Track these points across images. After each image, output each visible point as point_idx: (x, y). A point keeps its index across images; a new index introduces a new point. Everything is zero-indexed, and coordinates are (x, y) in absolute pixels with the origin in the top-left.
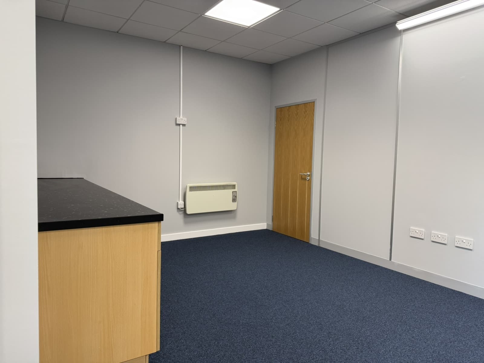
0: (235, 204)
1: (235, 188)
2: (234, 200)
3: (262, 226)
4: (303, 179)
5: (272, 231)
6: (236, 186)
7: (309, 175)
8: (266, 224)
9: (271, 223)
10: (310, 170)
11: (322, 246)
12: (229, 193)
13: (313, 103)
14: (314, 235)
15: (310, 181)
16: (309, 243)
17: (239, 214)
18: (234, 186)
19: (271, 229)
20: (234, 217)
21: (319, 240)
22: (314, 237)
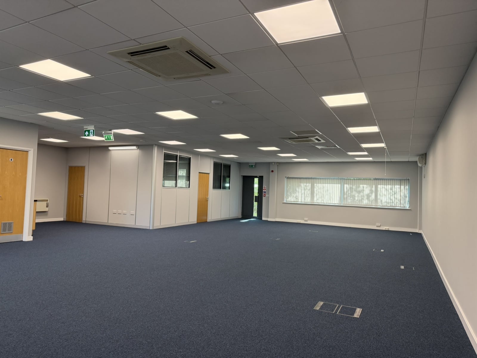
2: (47, 207)
3: (61, 219)
4: (80, 197)
5: (66, 221)
6: (48, 201)
7: (83, 195)
8: (63, 218)
9: (65, 217)
10: (83, 193)
11: (87, 223)
12: (45, 203)
13: (84, 167)
14: (84, 219)
15: (83, 197)
16: (82, 223)
17: (49, 213)
19: (65, 220)
20: (47, 215)
21: (86, 220)
22: (84, 220)
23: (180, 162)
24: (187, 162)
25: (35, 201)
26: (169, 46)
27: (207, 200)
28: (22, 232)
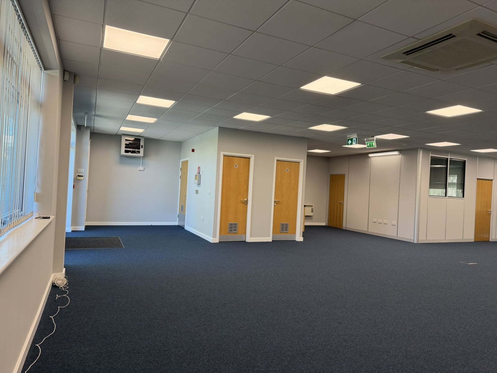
0: (312, 213)
1: (312, 207)
2: (312, 211)
3: (324, 224)
4: (341, 204)
6: (313, 206)
7: (343, 202)
8: (325, 223)
9: (327, 223)
10: (343, 200)
11: (347, 229)
12: (310, 208)
13: (344, 175)
15: (343, 204)
16: (342, 229)
17: (314, 218)
18: (312, 206)
19: (327, 225)
20: (312, 219)
21: (346, 227)
22: (344, 226)
23: (452, 166)
24: (461, 166)
25: (305, 206)
26: (454, 34)
27: (490, 214)
28: (295, 233)
